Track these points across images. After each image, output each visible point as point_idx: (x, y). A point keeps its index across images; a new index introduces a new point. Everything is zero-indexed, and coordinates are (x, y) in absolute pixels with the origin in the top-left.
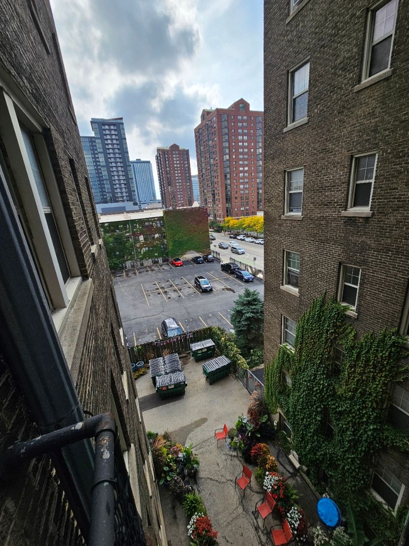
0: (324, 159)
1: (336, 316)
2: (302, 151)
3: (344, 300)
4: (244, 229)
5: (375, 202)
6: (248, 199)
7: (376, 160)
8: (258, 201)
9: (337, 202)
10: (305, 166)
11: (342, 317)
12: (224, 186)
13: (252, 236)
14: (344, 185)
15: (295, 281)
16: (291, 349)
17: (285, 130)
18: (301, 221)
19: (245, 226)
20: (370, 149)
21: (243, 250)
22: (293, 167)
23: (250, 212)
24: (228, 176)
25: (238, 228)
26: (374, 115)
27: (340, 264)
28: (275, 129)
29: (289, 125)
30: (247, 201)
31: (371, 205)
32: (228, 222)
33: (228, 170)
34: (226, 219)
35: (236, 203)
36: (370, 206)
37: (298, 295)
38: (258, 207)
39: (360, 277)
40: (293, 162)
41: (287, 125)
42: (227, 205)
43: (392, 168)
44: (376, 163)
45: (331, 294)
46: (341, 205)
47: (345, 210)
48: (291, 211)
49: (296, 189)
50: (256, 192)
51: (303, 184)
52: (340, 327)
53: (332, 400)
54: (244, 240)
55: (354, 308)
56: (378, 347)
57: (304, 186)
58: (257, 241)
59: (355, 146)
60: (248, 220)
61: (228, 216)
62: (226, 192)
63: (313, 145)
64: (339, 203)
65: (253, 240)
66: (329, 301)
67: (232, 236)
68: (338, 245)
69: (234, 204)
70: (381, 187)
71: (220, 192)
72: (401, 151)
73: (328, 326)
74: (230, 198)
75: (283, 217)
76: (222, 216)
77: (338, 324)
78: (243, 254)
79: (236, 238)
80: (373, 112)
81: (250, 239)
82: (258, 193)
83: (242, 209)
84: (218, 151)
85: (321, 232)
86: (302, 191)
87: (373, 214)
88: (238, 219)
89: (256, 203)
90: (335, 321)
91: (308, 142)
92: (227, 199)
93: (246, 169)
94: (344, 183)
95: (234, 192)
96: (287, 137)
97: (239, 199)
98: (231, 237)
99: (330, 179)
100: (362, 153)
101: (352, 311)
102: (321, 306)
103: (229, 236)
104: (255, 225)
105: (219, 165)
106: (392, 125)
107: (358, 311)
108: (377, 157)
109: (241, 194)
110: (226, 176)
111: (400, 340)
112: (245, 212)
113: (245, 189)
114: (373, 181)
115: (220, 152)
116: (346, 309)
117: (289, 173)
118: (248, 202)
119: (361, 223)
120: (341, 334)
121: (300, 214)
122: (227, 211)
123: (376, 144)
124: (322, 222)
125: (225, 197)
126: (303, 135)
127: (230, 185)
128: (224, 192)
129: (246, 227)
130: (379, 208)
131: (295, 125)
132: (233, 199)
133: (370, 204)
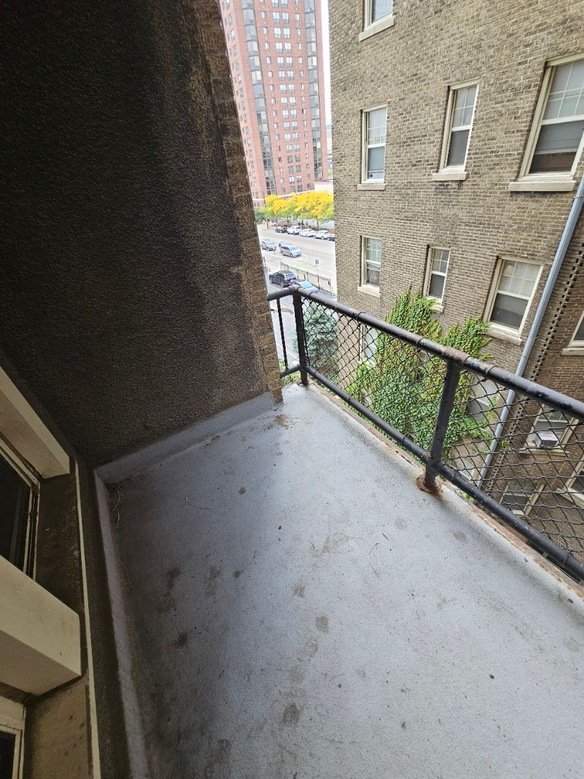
0: (415, 92)
1: (421, 313)
2: (385, 76)
3: (430, 293)
4: (298, 214)
5: (471, 158)
6: (299, 161)
7: (477, 95)
8: (316, 165)
9: (428, 161)
10: (389, 102)
11: (427, 313)
12: (259, 135)
13: (310, 227)
14: (438, 135)
15: (375, 278)
16: (371, 364)
17: (361, 36)
18: (383, 191)
19: (296, 210)
20: (471, 77)
21: (298, 250)
22: (373, 103)
23: (304, 184)
24: (264, 117)
25: (288, 214)
26: (479, 20)
27: (428, 246)
28: (347, 34)
29: (367, 28)
30: (297, 164)
31: (467, 163)
32: (271, 204)
33: (261, 103)
34: (269, 199)
35: (280, 168)
36: (465, 164)
37: (379, 295)
38: (316, 175)
39: (448, 262)
40: (373, 96)
41: (363, 27)
42: (267, 172)
43: (493, 108)
44: (476, 100)
45: (417, 289)
46: (432, 164)
47: (437, 172)
48: (370, 176)
49: (378, 141)
50: (311, 145)
51: (386, 134)
52: (425, 325)
53: (414, 408)
54: (298, 234)
55: (440, 301)
56: (461, 340)
57: (388, 135)
58: (319, 234)
59: (453, 72)
60: (302, 199)
61: (269, 193)
62: (263, 148)
63: (399, 67)
64: (430, 162)
65: (313, 233)
66: (414, 296)
67: (279, 228)
68: (427, 222)
69: (277, 171)
70: (479, 137)
71: (252, 148)
72: (505, 83)
73: (412, 327)
74: (270, 161)
75: (360, 187)
76: (260, 195)
77: (423, 322)
78: (298, 256)
79: (285, 231)
80: (478, 15)
81: (307, 232)
82: (315, 148)
83: (292, 179)
84: (240, 61)
85: (408, 206)
86: (384, 144)
87: (468, 176)
88: (285, 198)
89: (312, 167)
90: (419, 319)
91: (394, 60)
92: (265, 162)
93: (293, 100)
94: (437, 131)
95: (275, 149)
96: (364, 50)
97: (285, 160)
98: (278, 231)
99: (421, 125)
100: (462, 83)
101: (438, 304)
102: (406, 305)
103: (275, 228)
104: (313, 208)
105: (245, 94)
106: (498, 39)
107: (445, 303)
108: (478, 90)
109: (288, 151)
110: (259, 115)
111: (483, 328)
112: (296, 185)
113: (293, 141)
114: (470, 127)
115: (243, 64)
116: (431, 303)
117: (368, 114)
118: (299, 166)
119: (453, 189)
120: (426, 333)
121: (383, 180)
122: (268, 184)
123: (478, 69)
124: (409, 191)
125: (261, 158)
126: (388, 47)
127: (268, 133)
128: (259, 147)
129: (300, 211)
130: (475, 166)
131: (375, 28)
132: (275, 161)
133: (466, 161)
